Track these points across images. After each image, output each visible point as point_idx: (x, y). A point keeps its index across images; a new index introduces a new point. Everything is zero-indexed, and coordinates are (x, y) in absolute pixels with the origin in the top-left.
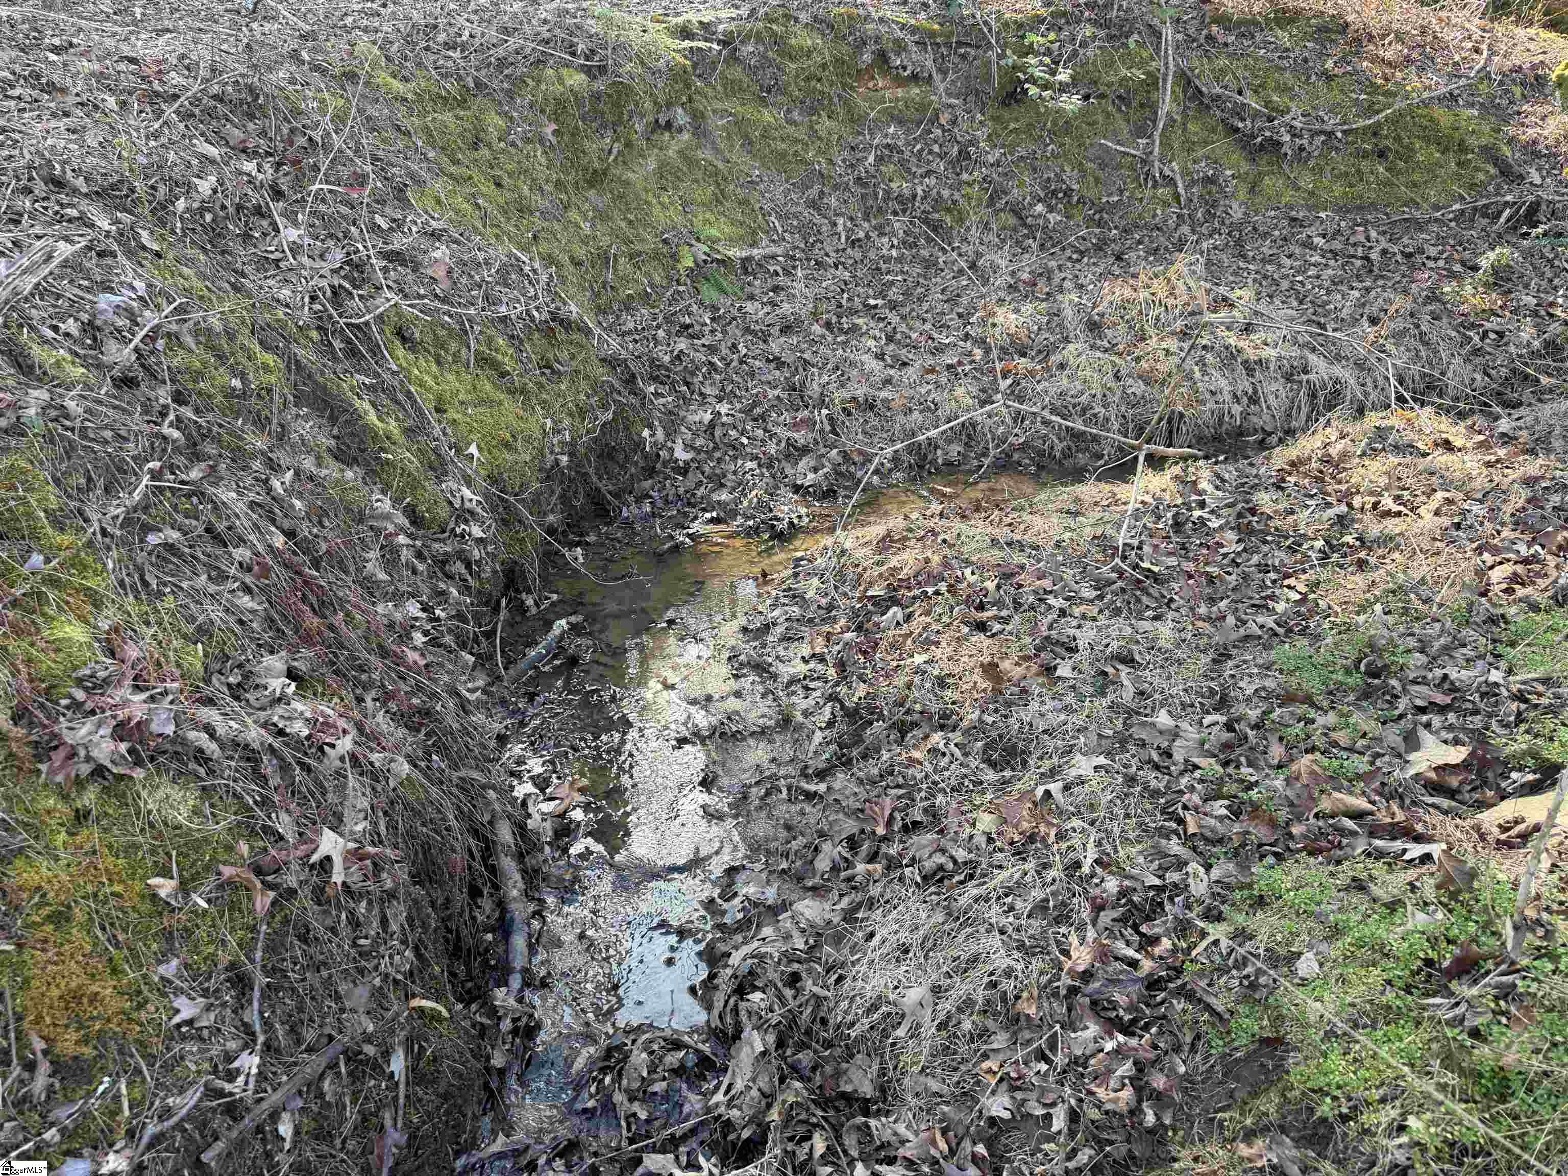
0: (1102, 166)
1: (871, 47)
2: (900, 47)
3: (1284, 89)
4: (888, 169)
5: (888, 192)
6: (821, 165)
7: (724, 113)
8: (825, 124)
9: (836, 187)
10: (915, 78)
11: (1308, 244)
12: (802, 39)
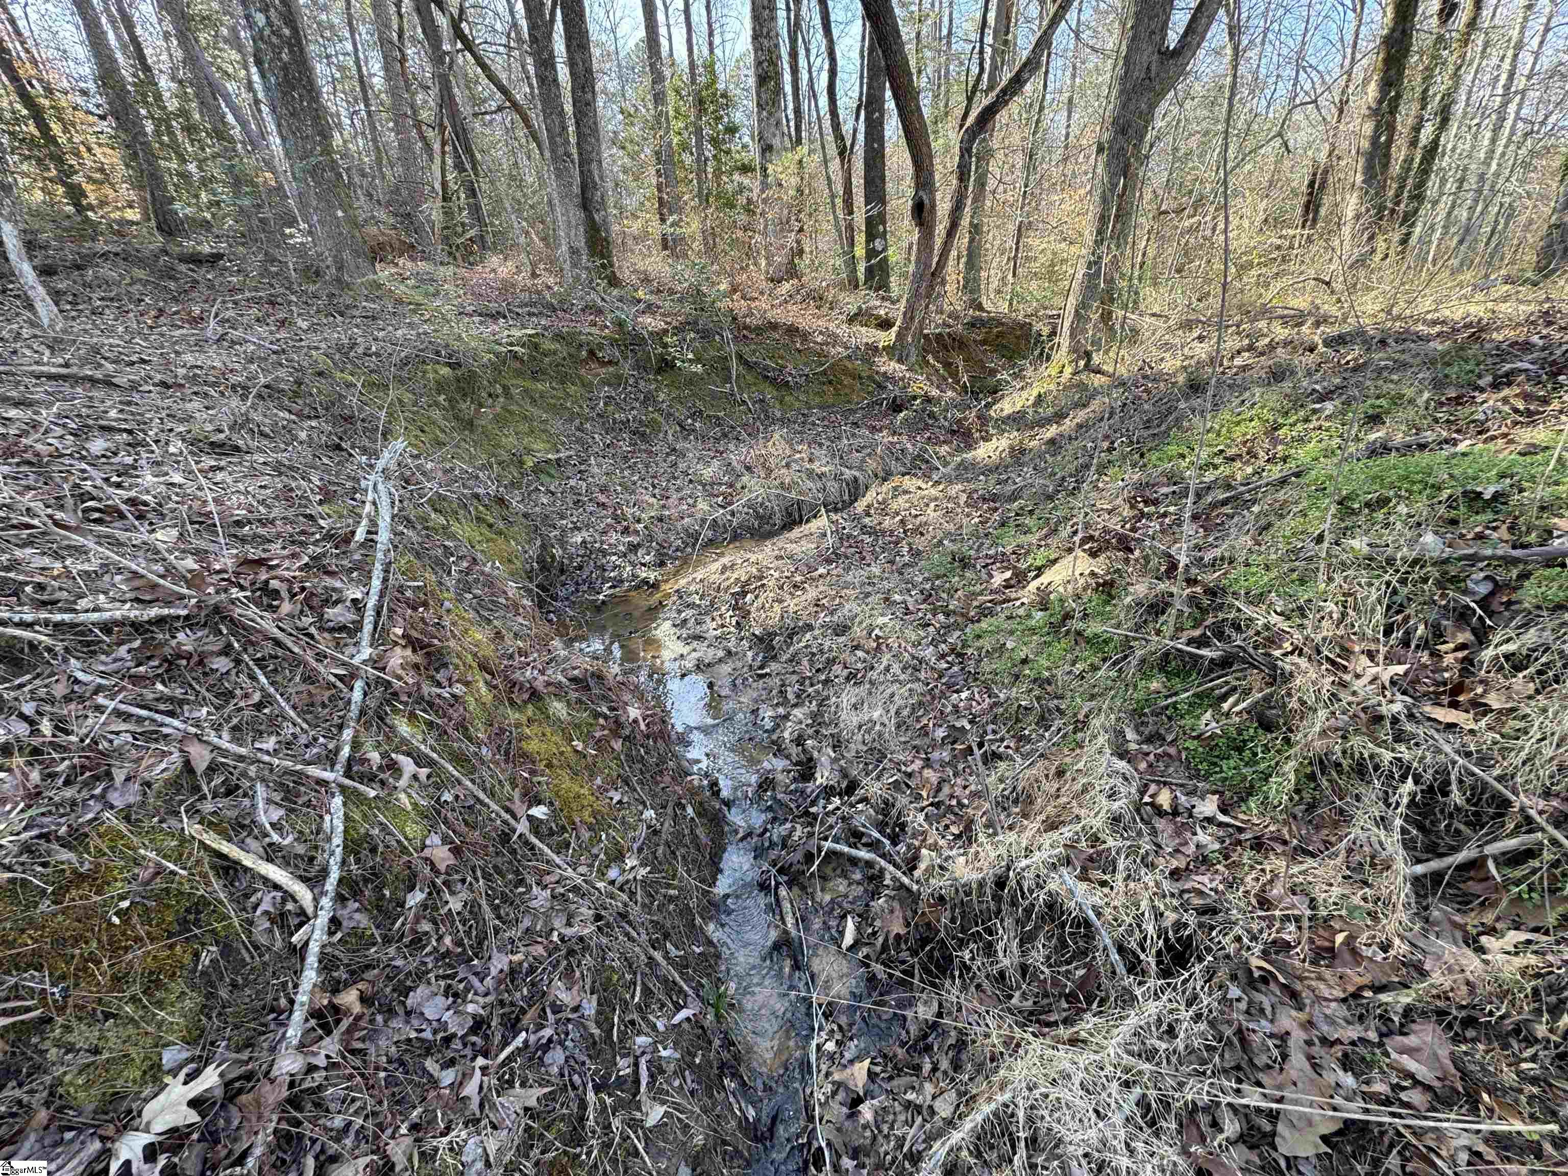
0: (713, 398)
1: (585, 348)
2: (601, 347)
3: (782, 358)
4: (611, 408)
5: (614, 420)
6: (576, 409)
7: (517, 386)
8: (572, 389)
9: (587, 420)
10: (610, 362)
11: (814, 424)
12: (548, 345)
